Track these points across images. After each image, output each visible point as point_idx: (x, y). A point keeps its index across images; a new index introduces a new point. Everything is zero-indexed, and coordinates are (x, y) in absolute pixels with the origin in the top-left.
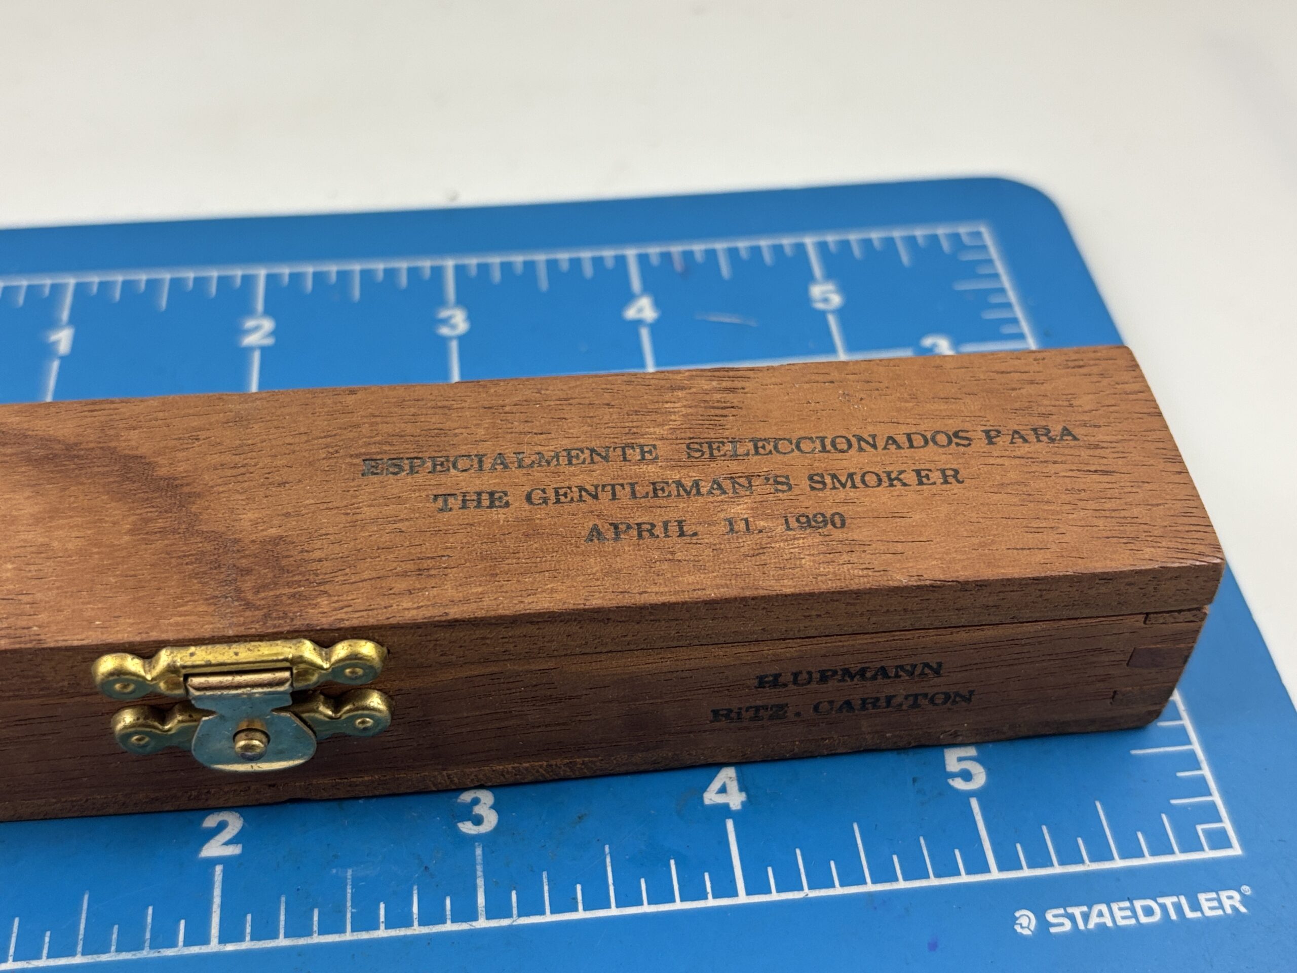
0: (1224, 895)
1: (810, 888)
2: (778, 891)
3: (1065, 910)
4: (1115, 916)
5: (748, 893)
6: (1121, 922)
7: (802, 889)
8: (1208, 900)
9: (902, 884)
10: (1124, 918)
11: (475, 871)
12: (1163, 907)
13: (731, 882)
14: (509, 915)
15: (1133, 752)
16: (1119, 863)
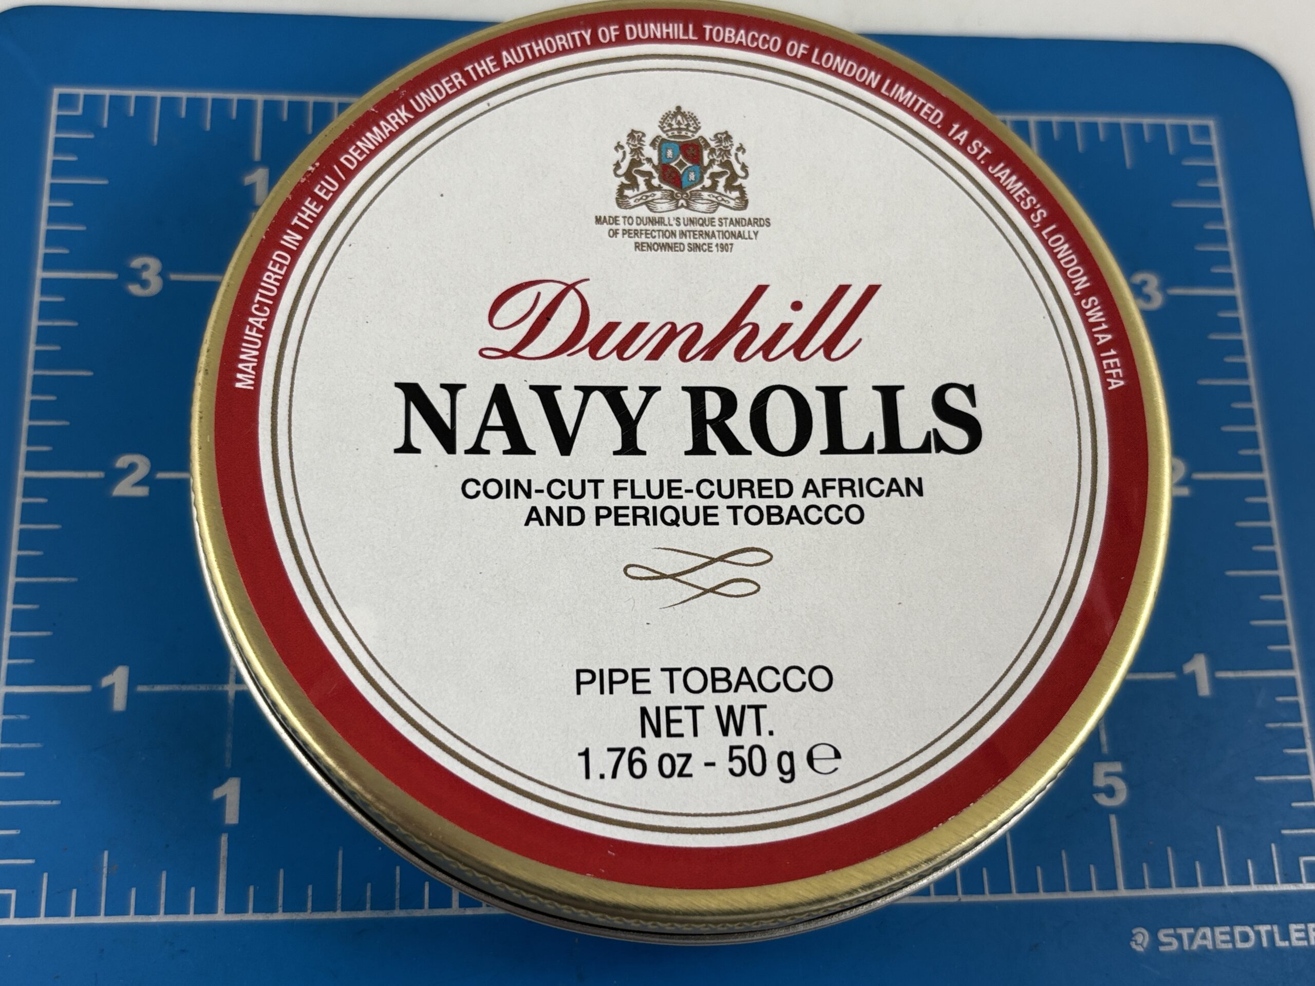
0: (1311, 926)
1: (964, 895)
2: (936, 894)
3: (1175, 931)
4: (1216, 940)
6: (1220, 946)
8: (1297, 931)
9: (1042, 896)
10: (1223, 942)
12: (1258, 935)
15: (1258, 778)
16: (1229, 889)
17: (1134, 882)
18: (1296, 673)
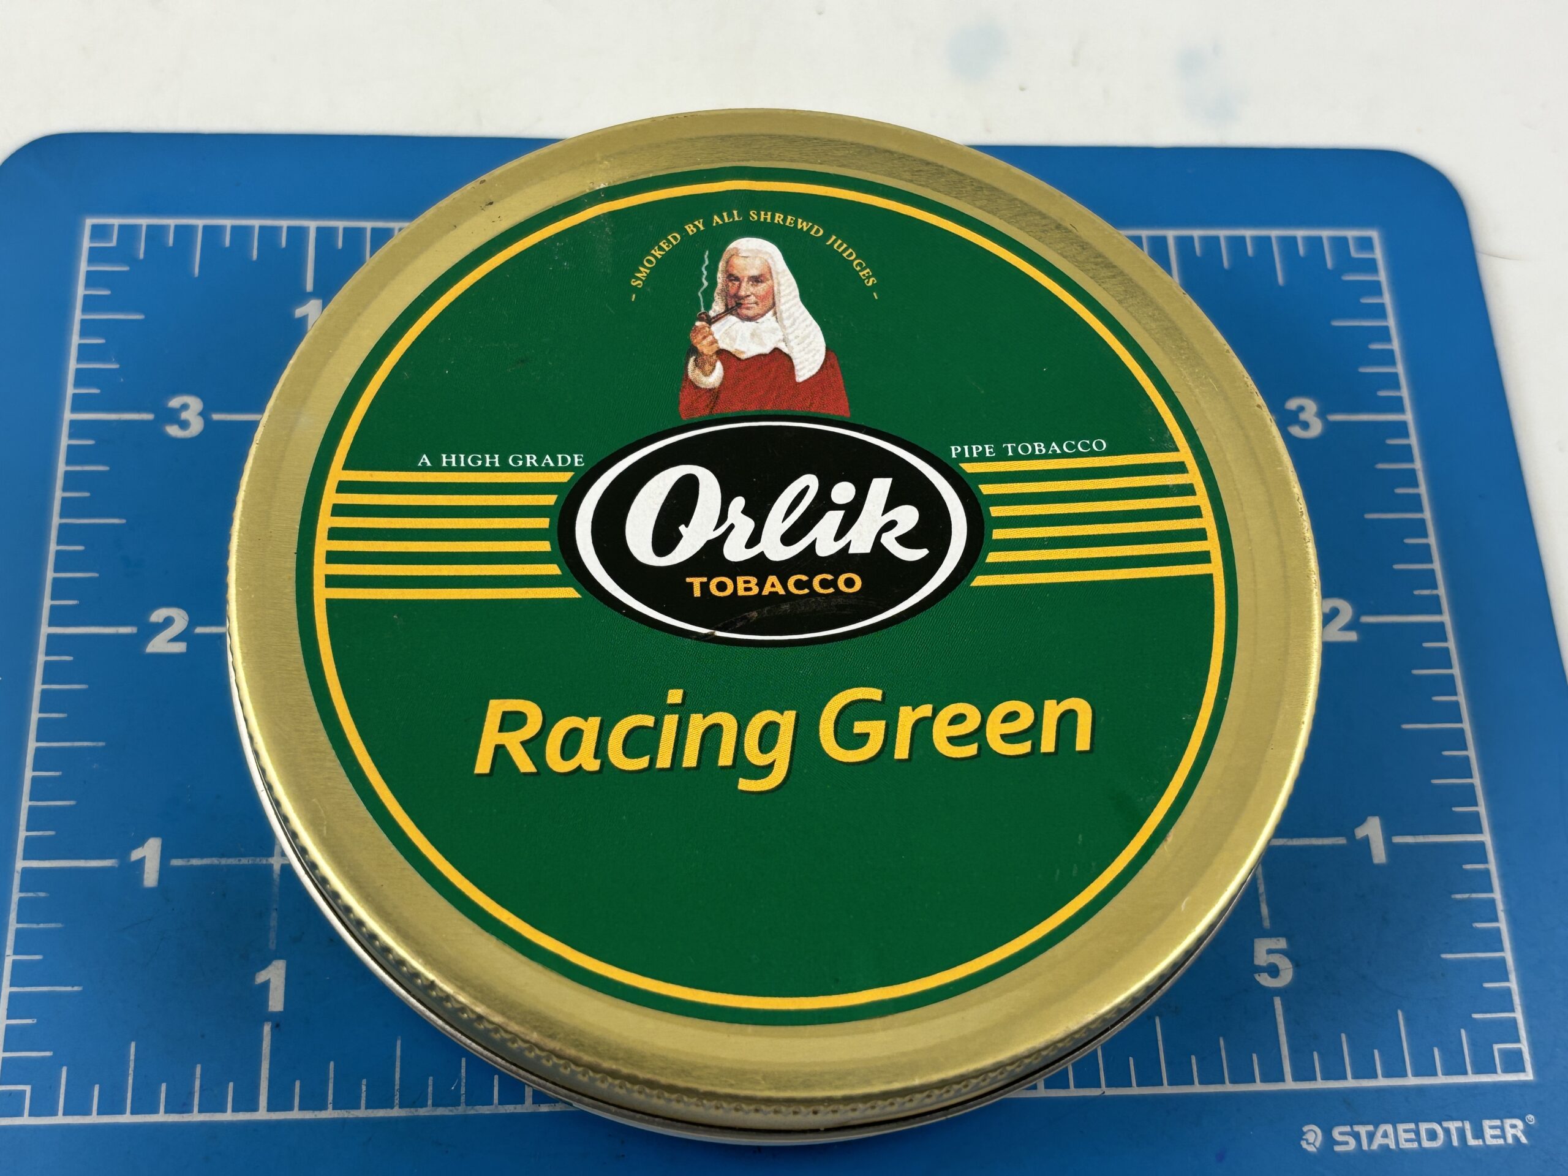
0: (1508, 1122)
1: (1107, 1086)
2: (1076, 1086)
3: (1352, 1128)
4: (1399, 1138)
5: (1047, 1086)
6: (1404, 1146)
7: (1099, 1086)
8: (1492, 1127)
9: (1197, 1088)
10: (1407, 1140)
12: (1447, 1131)
15: (1444, 956)
16: (1411, 1081)
17: (1303, 1073)
18: (1486, 837)
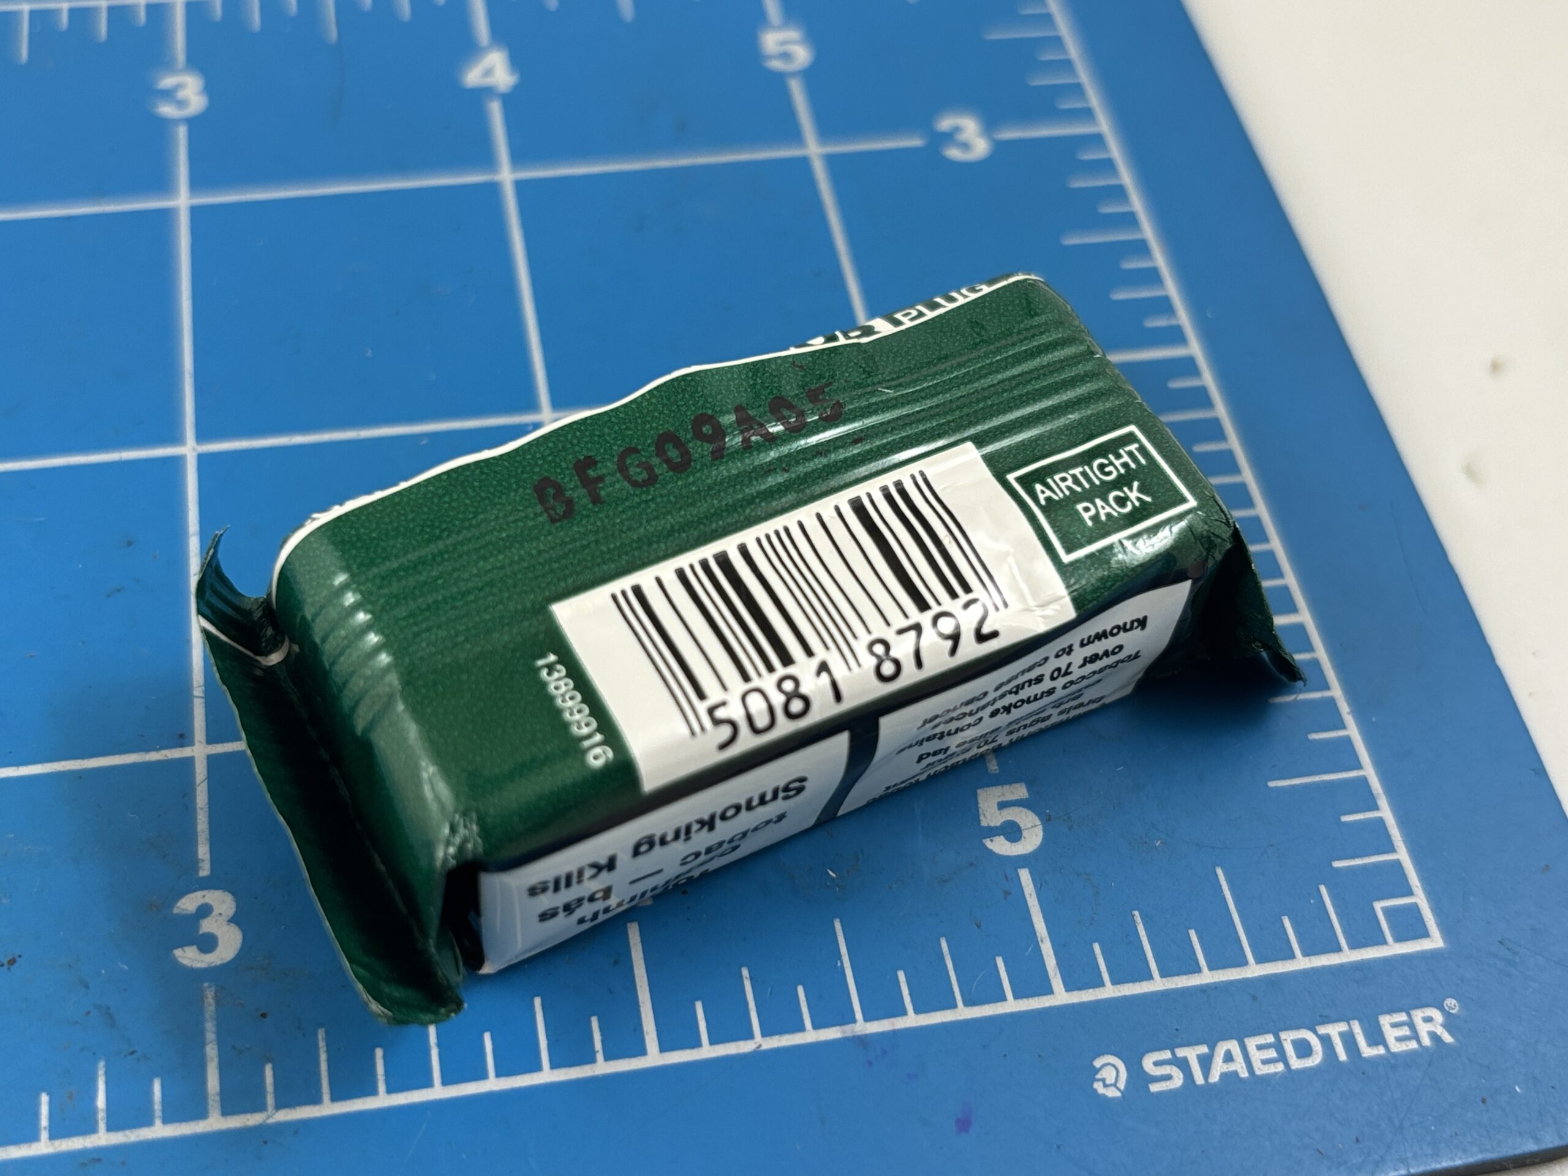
0: (1418, 1015)
1: (764, 1035)
2: (712, 1042)
3: (1173, 1053)
4: (1252, 1060)
5: (663, 1048)
6: (1261, 1070)
7: (751, 1036)
8: (1395, 1025)
9: (912, 1020)
10: (1265, 1062)
11: (202, 1032)
12: (1326, 1040)
13: (635, 1030)
14: (261, 1107)
15: (1272, 784)
16: (1254, 970)
17: (1081, 977)
18: (1304, 617)
